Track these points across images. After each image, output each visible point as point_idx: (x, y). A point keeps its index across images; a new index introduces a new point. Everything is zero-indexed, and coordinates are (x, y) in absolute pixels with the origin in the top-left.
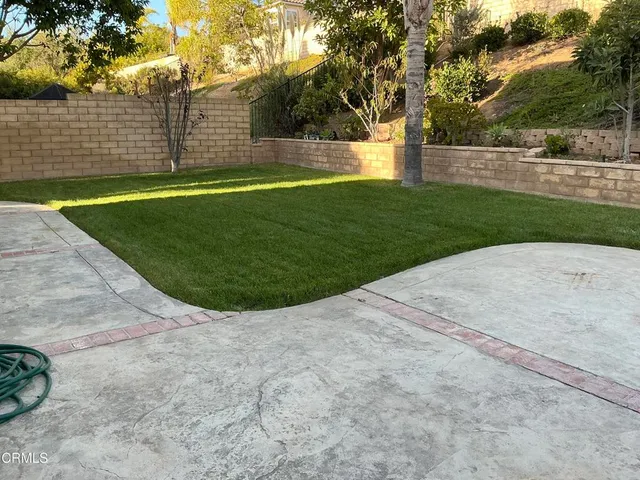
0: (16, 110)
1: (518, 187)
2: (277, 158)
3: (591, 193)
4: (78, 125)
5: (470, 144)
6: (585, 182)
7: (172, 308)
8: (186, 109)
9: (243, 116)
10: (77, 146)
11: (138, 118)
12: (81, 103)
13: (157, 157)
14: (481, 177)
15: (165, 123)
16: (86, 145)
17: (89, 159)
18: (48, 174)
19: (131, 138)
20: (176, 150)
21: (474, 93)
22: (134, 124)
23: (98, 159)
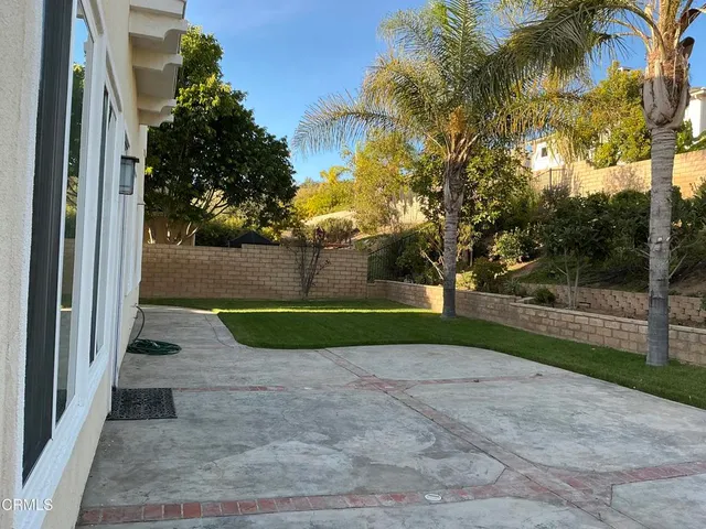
0: (209, 253)
1: (510, 323)
2: (387, 295)
3: (543, 328)
4: (246, 264)
5: (497, 292)
6: (539, 321)
7: (236, 344)
8: (318, 257)
9: (362, 262)
10: (243, 278)
11: (286, 262)
12: (251, 250)
13: (296, 289)
14: (493, 315)
15: (302, 266)
16: (249, 278)
17: (250, 287)
18: (222, 296)
19: (279, 275)
20: (307, 284)
21: (524, 255)
22: (283, 266)
23: (256, 288)
